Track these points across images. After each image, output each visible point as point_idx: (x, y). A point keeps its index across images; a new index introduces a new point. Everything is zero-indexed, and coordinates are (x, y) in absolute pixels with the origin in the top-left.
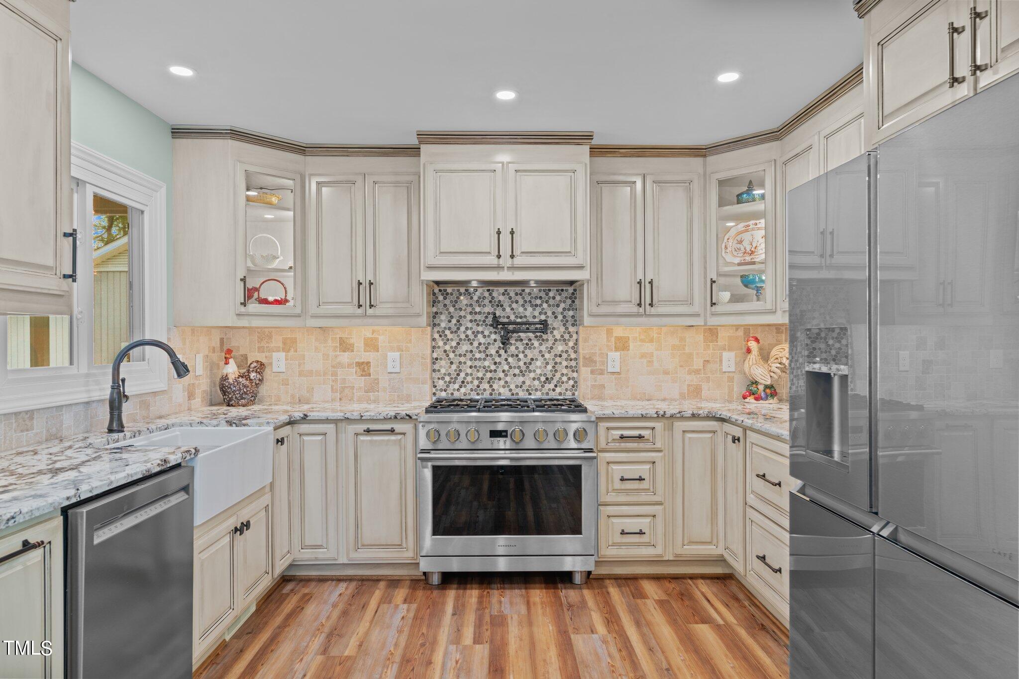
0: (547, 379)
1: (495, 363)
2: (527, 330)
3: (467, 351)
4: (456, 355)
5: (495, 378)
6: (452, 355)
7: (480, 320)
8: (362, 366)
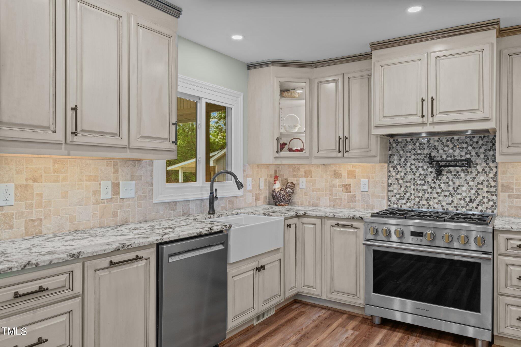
0: (471, 200)
1: (431, 188)
2: (456, 166)
3: (411, 179)
4: (404, 182)
5: (431, 198)
6: (401, 182)
7: (420, 159)
8: (346, 187)
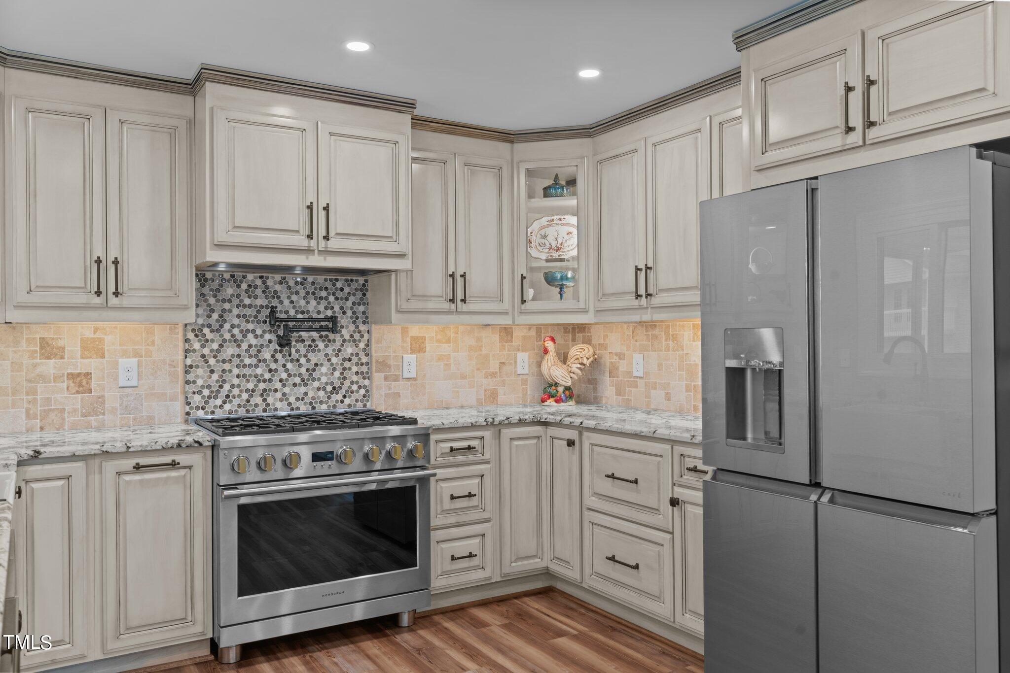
0: (334, 388)
1: (270, 371)
2: (310, 329)
3: (233, 356)
4: (218, 361)
5: (270, 390)
6: (212, 361)
7: (250, 316)
8: (79, 379)
